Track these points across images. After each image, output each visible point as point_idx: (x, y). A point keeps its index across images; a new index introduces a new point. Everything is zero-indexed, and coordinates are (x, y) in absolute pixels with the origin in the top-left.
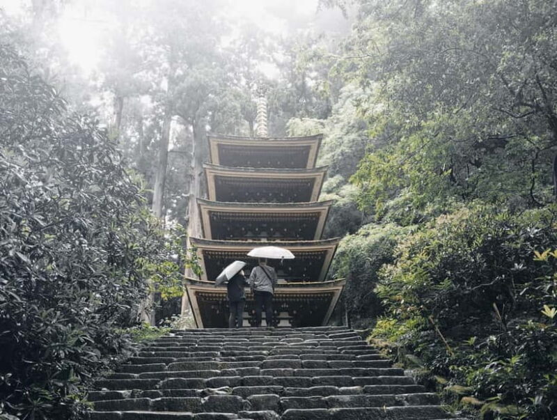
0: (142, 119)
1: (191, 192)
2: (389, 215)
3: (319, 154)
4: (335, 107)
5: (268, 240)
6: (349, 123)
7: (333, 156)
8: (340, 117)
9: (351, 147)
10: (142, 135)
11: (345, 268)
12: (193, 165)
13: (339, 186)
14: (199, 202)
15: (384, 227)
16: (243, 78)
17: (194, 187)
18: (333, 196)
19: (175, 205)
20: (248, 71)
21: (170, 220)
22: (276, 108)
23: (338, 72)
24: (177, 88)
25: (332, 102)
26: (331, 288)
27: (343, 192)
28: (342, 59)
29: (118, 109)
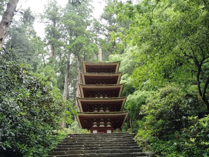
0: (61, 54)
1: (77, 79)
2: (144, 87)
3: (120, 66)
4: (125, 50)
5: (103, 97)
6: (130, 56)
7: (125, 67)
8: (127, 53)
9: (131, 64)
10: (61, 59)
11: (129, 105)
12: (78, 70)
13: (127, 77)
14: (79, 85)
15: (142, 92)
16: (94, 40)
17: (78, 77)
18: (125, 81)
19: (73, 82)
20: (96, 38)
21: (71, 87)
22: (106, 50)
23: (125, 41)
24: (72, 44)
25: (124, 48)
26: (124, 114)
27: (128, 80)
28: (127, 36)
29: (53, 51)
